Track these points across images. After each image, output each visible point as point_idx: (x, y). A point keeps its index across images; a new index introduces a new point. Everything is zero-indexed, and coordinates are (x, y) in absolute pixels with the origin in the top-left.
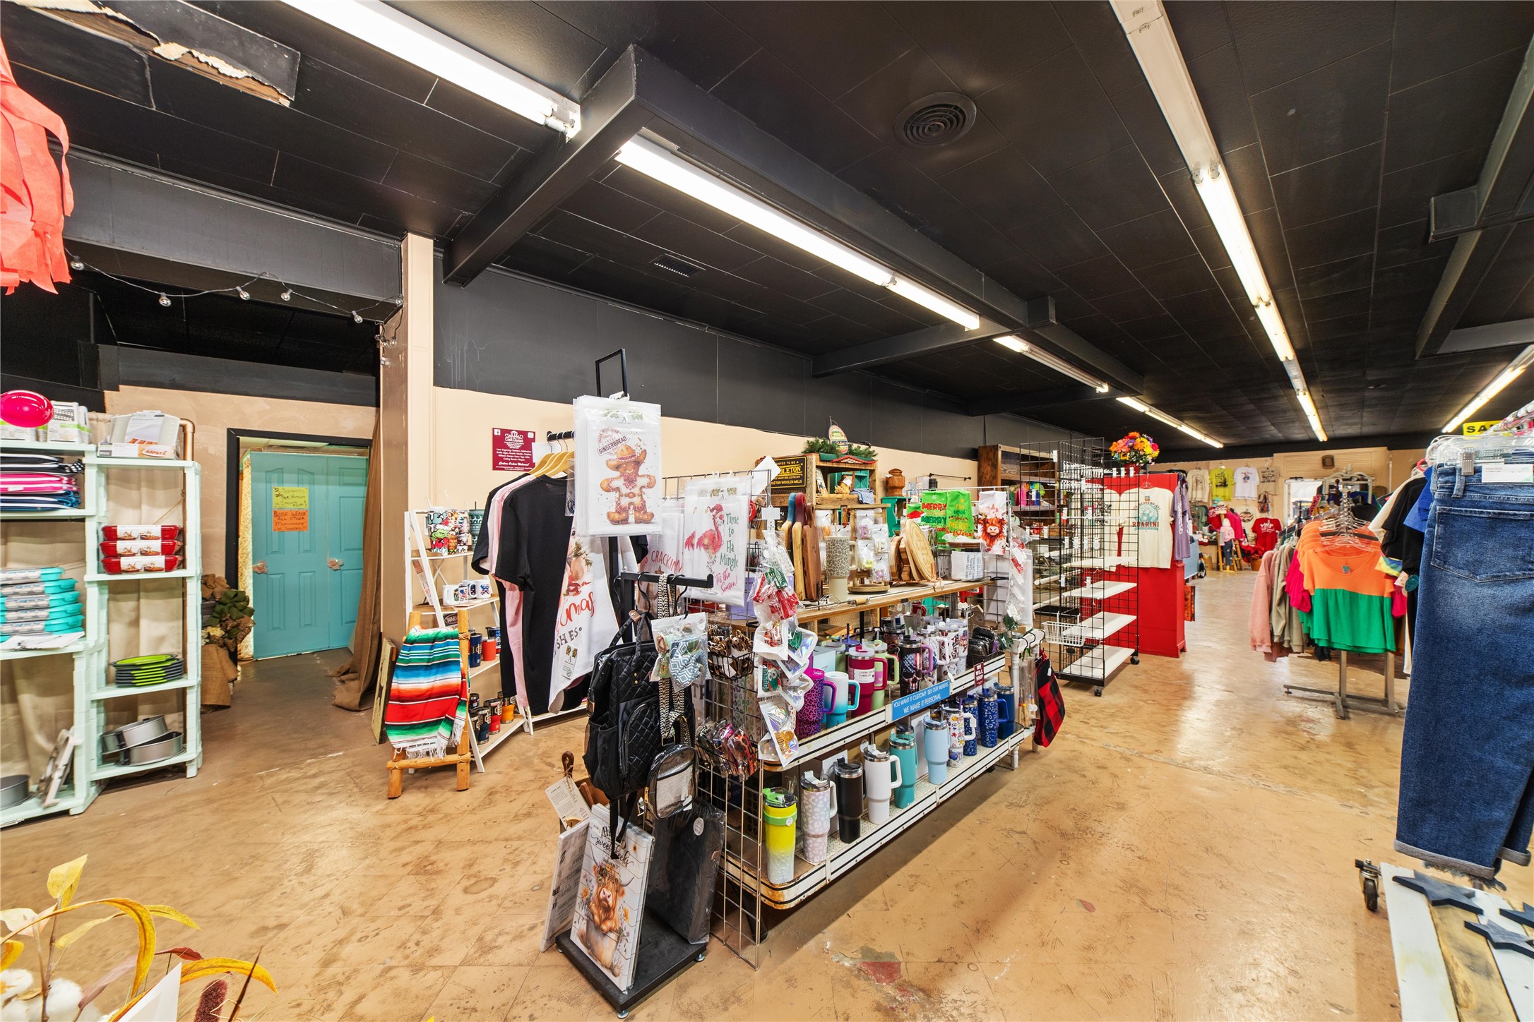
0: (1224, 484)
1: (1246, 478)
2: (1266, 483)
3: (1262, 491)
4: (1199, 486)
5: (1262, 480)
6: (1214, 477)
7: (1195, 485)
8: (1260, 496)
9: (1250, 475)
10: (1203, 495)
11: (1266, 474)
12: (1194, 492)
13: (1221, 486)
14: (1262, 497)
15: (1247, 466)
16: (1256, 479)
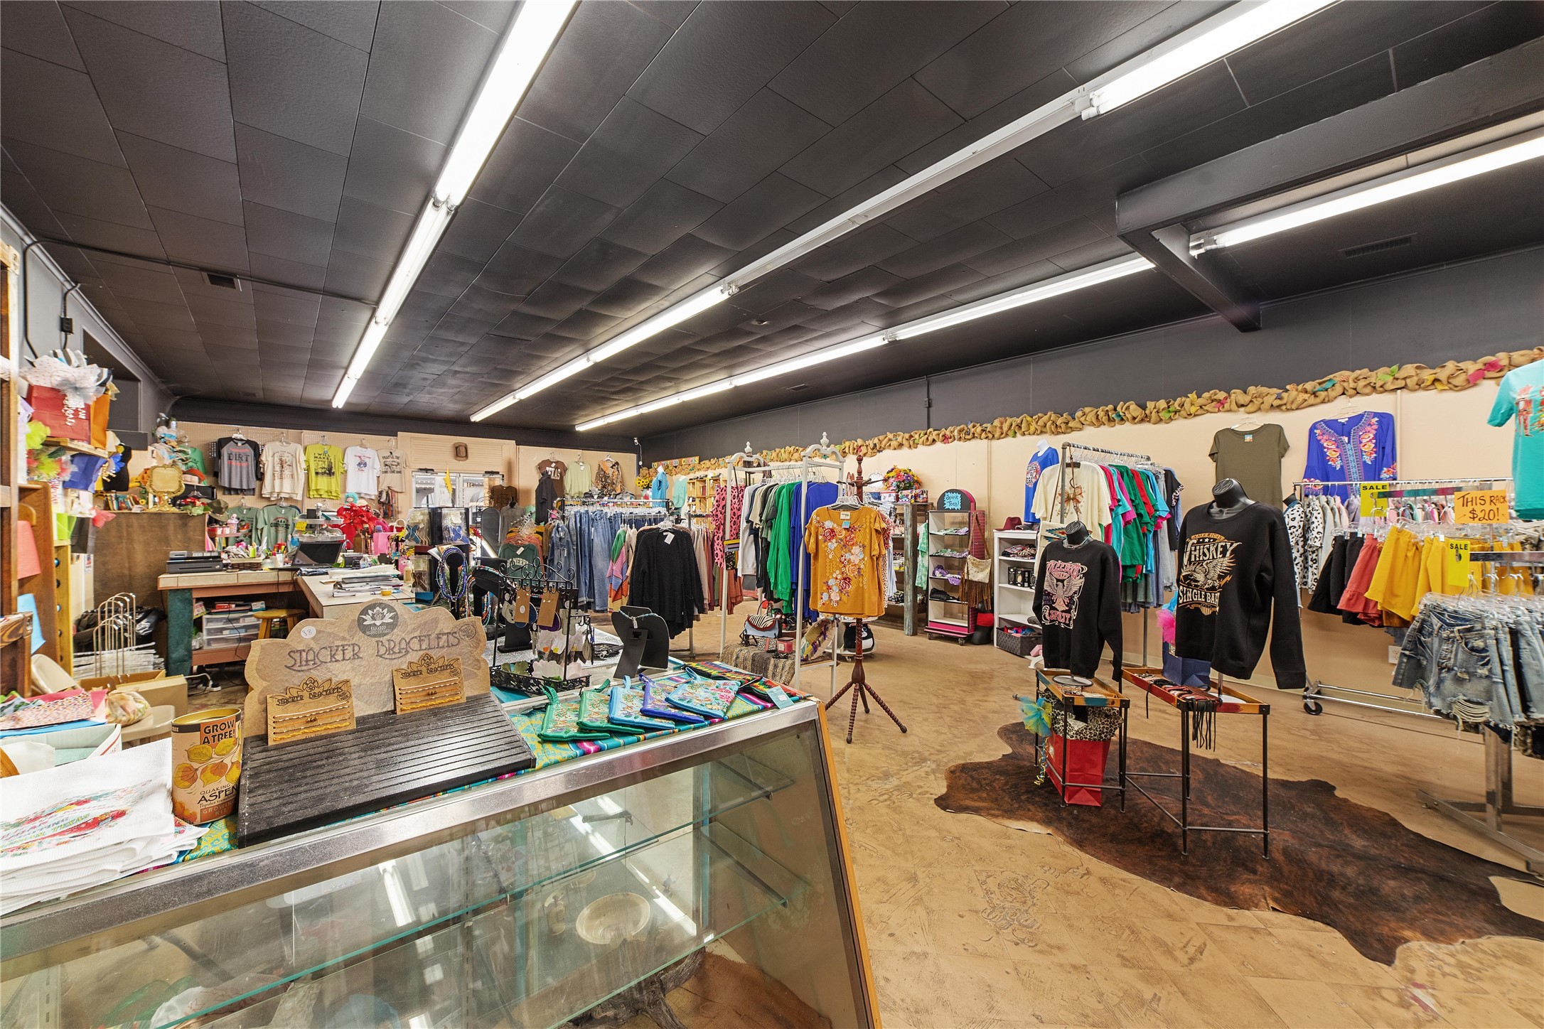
0: (330, 472)
1: (362, 464)
2: (389, 475)
3: (384, 487)
4: (287, 472)
5: (384, 469)
6: (312, 459)
7: (278, 468)
8: (381, 493)
9: (367, 460)
10: (293, 486)
11: (389, 461)
12: (277, 482)
13: (323, 473)
14: (384, 495)
15: (362, 446)
16: (376, 466)
